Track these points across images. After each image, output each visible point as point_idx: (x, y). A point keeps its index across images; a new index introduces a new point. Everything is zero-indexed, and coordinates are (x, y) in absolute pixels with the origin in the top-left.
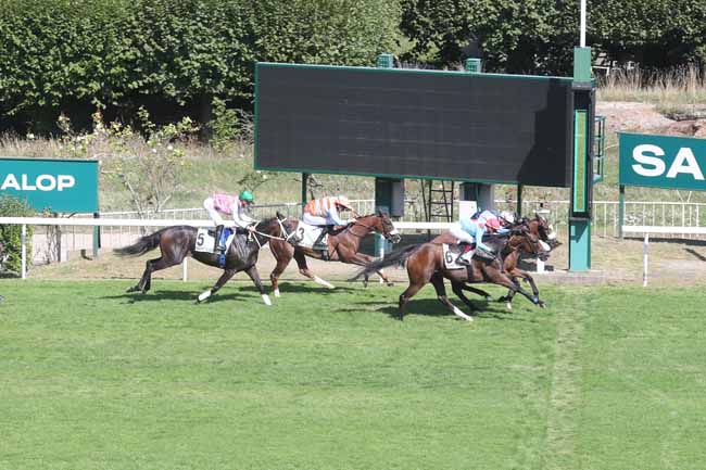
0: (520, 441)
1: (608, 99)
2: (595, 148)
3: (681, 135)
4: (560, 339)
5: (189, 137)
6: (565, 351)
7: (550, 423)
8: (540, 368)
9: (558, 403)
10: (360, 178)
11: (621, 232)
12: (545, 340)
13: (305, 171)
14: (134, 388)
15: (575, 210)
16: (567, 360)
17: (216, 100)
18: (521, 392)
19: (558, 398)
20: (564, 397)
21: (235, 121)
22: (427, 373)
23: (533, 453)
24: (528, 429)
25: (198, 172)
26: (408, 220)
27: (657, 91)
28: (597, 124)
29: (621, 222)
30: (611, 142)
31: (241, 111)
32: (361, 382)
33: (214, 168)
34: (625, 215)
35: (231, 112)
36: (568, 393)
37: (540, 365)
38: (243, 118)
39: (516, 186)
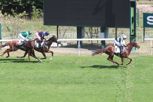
0: (117, 98)
1: (140, 4)
2: (137, 17)
5: (26, 17)
6: (129, 73)
7: (125, 93)
8: (122, 78)
9: (128, 87)
10: (73, 27)
11: (144, 40)
12: (124, 70)
13: (58, 25)
14: (12, 86)
15: (131, 34)
16: (130, 75)
17: (33, 7)
18: (118, 84)
19: (128, 86)
20: (129, 86)
21: (39, 12)
22: (92, 80)
23: (121, 101)
24: (119, 94)
25: (29, 26)
26: (86, 38)
28: (137, 11)
29: (144, 38)
30: (141, 16)
31: (40, 9)
32: (74, 83)
33: (33, 25)
34: (145, 36)
35: (37, 10)
36: (130, 84)
37: (123, 77)
38: (41, 11)
39: (115, 28)
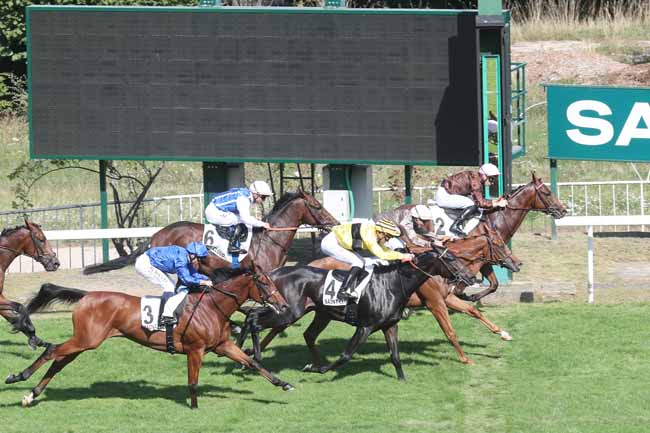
1: (533, 39)
2: (512, 109)
3: (637, 84)
4: (474, 381)
10: (183, 164)
12: (450, 383)
13: (103, 157)
16: (483, 411)
27: (602, 24)
28: (513, 75)
30: (536, 99)
31: (11, 76)
37: (446, 419)
38: (12, 85)
39: (403, 167)
